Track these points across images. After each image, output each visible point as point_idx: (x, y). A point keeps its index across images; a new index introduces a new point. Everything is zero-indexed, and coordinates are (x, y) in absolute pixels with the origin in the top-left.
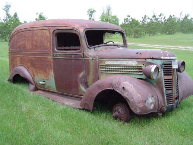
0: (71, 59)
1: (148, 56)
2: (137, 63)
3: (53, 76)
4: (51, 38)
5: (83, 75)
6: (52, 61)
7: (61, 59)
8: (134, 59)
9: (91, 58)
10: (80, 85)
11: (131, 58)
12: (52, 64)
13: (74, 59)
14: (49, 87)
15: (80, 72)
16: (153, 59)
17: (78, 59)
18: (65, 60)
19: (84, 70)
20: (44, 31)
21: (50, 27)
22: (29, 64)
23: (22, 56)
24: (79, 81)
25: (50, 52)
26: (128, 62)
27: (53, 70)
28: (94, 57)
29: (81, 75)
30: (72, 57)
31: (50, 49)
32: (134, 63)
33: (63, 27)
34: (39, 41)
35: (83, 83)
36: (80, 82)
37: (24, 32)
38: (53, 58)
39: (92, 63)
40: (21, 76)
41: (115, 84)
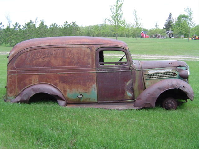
0: (119, 72)
1: (177, 65)
2: (172, 70)
3: (96, 89)
4: (94, 55)
5: (130, 83)
6: (95, 75)
7: (107, 72)
8: (169, 68)
9: (137, 70)
10: (127, 92)
11: (167, 67)
12: (95, 78)
13: (122, 72)
14: (87, 99)
15: (127, 81)
16: (181, 66)
17: (125, 71)
18: (112, 73)
19: (131, 79)
20: (83, 49)
21: (92, 45)
22: (57, 81)
23: (44, 73)
24: (126, 88)
25: (92, 67)
26: (165, 70)
27: (96, 83)
28: (139, 68)
29: (128, 84)
30: (119, 70)
31: (93, 64)
32: (170, 70)
33: (108, 46)
34: (75, 58)
35: (129, 90)
36: (126, 90)
37: (47, 49)
38: (96, 72)
39: (137, 74)
40: (49, 93)
41: (175, 85)
